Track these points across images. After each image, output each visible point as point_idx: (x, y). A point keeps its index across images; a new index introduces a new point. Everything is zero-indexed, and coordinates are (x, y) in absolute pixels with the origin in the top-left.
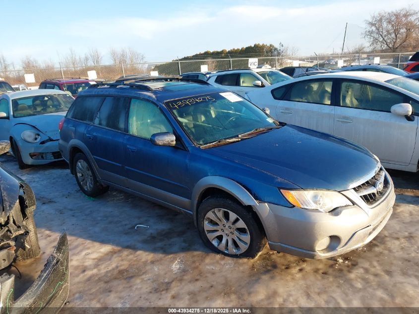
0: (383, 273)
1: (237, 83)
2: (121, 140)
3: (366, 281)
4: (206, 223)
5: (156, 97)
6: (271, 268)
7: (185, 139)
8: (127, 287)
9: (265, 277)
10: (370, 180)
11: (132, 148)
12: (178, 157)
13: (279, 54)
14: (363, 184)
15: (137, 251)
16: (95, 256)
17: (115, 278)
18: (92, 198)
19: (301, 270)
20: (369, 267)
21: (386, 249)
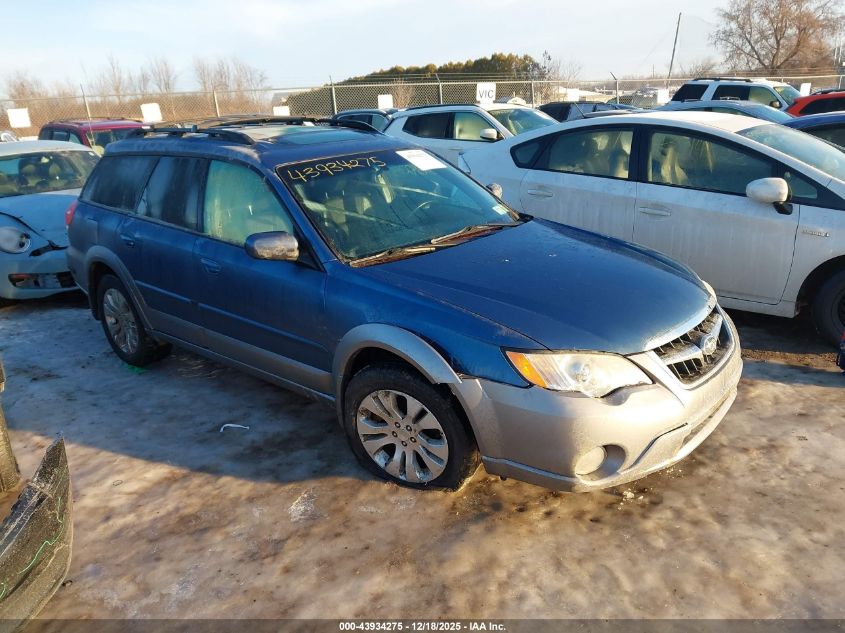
0: (710, 520)
1: (449, 134)
2: (188, 247)
3: (675, 534)
4: (361, 419)
5: (260, 157)
6: (488, 509)
7: (318, 245)
8: (194, 551)
9: (475, 529)
10: (691, 333)
11: (210, 264)
12: (303, 283)
13: (542, 76)
14: (676, 341)
15: (219, 478)
16: (134, 486)
17: (172, 533)
18: (136, 369)
19: (548, 514)
20: (685, 507)
21: (721, 470)
